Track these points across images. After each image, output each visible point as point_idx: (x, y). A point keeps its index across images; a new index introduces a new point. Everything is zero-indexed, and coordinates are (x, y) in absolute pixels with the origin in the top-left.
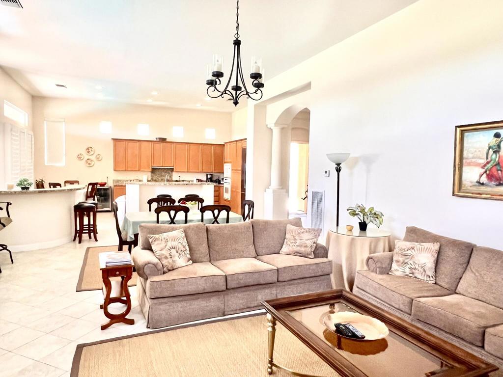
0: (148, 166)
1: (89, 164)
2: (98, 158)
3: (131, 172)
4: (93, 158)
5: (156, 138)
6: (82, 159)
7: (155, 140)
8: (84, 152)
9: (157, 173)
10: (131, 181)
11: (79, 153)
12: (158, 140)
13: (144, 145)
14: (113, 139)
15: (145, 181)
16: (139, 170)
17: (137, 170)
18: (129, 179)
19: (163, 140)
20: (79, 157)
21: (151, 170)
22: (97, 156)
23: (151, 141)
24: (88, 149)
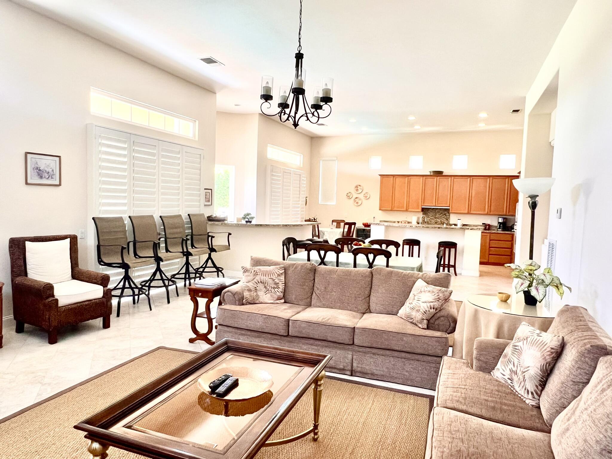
0: (418, 205)
1: (357, 203)
2: (366, 197)
3: (398, 213)
4: (361, 196)
5: (430, 172)
6: (350, 197)
7: (429, 174)
8: (353, 191)
9: (431, 214)
10: (398, 222)
11: (348, 192)
12: (432, 174)
13: (413, 179)
14: (380, 175)
15: (414, 223)
16: (407, 210)
17: (405, 209)
18: (396, 220)
19: (439, 174)
20: (349, 197)
21: (420, 210)
22: (364, 194)
23: (423, 176)
24: (357, 187)
